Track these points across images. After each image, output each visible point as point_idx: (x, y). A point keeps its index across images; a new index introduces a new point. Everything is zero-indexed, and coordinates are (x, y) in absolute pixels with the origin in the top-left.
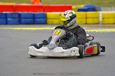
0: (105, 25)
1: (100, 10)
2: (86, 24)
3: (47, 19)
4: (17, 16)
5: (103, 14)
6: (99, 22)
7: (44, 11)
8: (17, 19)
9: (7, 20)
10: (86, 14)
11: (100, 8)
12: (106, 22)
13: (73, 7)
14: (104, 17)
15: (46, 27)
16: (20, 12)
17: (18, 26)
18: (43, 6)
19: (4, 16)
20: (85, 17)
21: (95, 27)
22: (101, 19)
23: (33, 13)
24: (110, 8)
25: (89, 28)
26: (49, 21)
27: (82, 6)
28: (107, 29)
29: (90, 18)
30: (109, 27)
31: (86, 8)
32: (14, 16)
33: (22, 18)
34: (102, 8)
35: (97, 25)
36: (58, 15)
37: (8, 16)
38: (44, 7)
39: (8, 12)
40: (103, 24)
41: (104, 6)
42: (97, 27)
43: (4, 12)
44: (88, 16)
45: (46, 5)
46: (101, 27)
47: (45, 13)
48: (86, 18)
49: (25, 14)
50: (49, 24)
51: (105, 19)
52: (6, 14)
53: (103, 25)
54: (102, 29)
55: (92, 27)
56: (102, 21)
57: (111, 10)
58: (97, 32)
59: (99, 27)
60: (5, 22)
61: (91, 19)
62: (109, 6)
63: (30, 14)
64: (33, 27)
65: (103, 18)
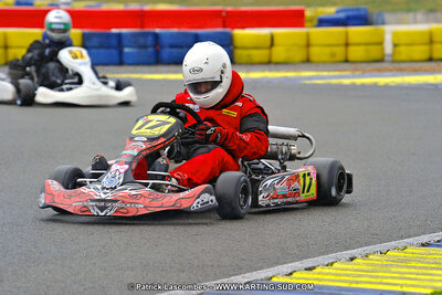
0: (402, 65)
1: (383, 23)
2: (346, 61)
3: (235, 48)
4: (150, 40)
5: (395, 34)
6: (384, 55)
7: (224, 26)
8: (151, 50)
9: (121, 53)
10: (347, 33)
11: (380, 14)
12: (403, 57)
13: (308, 13)
14: (396, 42)
16: (158, 30)
17: (153, 68)
18: (221, 11)
19: (114, 42)
20: (342, 41)
22: (388, 49)
24: (410, 16)
25: (357, 73)
26: (240, 54)
27: (330, 11)
28: (408, 75)
29: (358, 44)
30: (416, 72)
31: (342, 15)
32: (142, 41)
33: (162, 47)
34: (387, 17)
35: (378, 65)
36: (265, 36)
37: (125, 41)
38: (224, 14)
39: (124, 31)
40: (393, 62)
41: (394, 11)
42: (379, 70)
43: (114, 31)
44: (352, 39)
45: (229, 8)
46: (391, 70)
47: (228, 30)
48: (347, 45)
49: (172, 35)
51: (402, 49)
52: (119, 35)
53: (396, 65)
54: (394, 76)
55: (364, 71)
56: (393, 55)
57: (415, 22)
58: (382, 84)
59: (386, 70)
60: (116, 59)
61: (363, 48)
62: (409, 10)
65: (395, 45)
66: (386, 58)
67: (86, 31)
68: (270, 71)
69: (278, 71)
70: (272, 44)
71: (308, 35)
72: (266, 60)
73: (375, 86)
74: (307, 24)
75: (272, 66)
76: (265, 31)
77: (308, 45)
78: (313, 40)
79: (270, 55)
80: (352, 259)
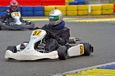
0: (94, 16)
1: (89, 4)
2: (78, 15)
3: (45, 11)
4: (19, 9)
5: (91, 7)
6: (88, 13)
7: (42, 5)
11: (88, 1)
12: (94, 14)
13: (66, 1)
14: (92, 9)
15: (44, 19)
16: (21, 6)
20: (76, 9)
21: (85, 18)
23: (32, 6)
24: (96, 2)
25: (80, 18)
26: (46, 13)
28: (95, 19)
29: (81, 10)
30: (97, 18)
33: (23, 11)
35: (87, 16)
36: (54, 8)
38: (41, 1)
40: (91, 15)
43: (8, 6)
46: (90, 18)
48: (78, 10)
49: (26, 8)
50: (46, 16)
54: (91, 19)
55: (82, 18)
56: (91, 13)
58: (87, 22)
59: (89, 17)
63: (30, 7)
64: (33, 18)
65: (92, 10)
66: (89, 14)
71: (66, 7)
74: (66, 4)
76: (54, 6)
77: (66, 10)
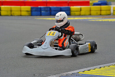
1: (111, 5)
2: (101, 15)
3: (71, 11)
4: (49, 9)
5: (114, 8)
7: (68, 5)
8: (49, 12)
10: (101, 8)
11: (110, 2)
13: (91, 2)
15: (70, 18)
16: (51, 7)
17: (49, 17)
19: (39, 10)
21: (108, 17)
25: (103, 18)
26: (72, 13)
27: (96, 1)
31: (100, 3)
33: (52, 11)
34: (112, 3)
37: (42, 10)
38: (68, 2)
39: (42, 7)
40: (113, 15)
41: (114, 1)
42: (109, 17)
43: (39, 7)
44: (102, 9)
45: (70, 1)
46: (112, 17)
47: (69, 6)
48: (101, 10)
49: (55, 8)
50: (72, 16)
52: (40, 8)
54: (113, 19)
55: (105, 18)
56: (113, 13)
59: (111, 17)
60: (40, 14)
61: (105, 11)
65: (114, 11)
66: (111, 14)
67: (32, 7)
68: (80, 17)
69: (82, 17)
70: (81, 10)
71: (90, 8)
72: (79, 14)
73: (108, 21)
74: (90, 5)
75: (81, 16)
76: (79, 7)
77: (90, 11)
78: (92, 9)
79: (80, 13)
80: (100, 68)
